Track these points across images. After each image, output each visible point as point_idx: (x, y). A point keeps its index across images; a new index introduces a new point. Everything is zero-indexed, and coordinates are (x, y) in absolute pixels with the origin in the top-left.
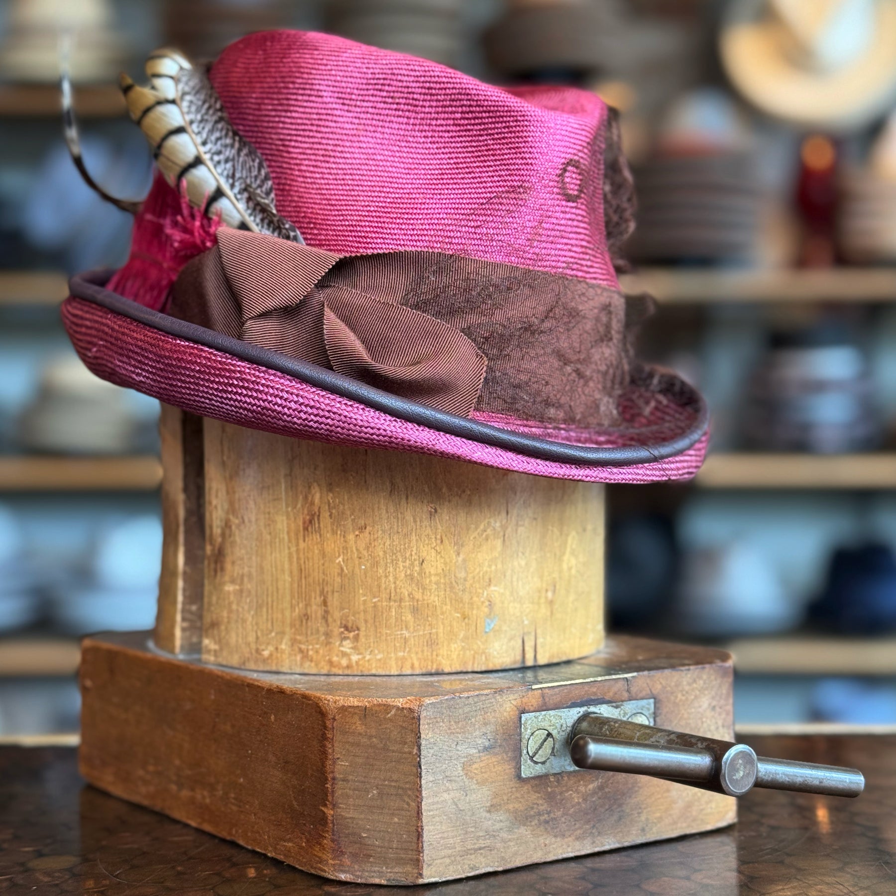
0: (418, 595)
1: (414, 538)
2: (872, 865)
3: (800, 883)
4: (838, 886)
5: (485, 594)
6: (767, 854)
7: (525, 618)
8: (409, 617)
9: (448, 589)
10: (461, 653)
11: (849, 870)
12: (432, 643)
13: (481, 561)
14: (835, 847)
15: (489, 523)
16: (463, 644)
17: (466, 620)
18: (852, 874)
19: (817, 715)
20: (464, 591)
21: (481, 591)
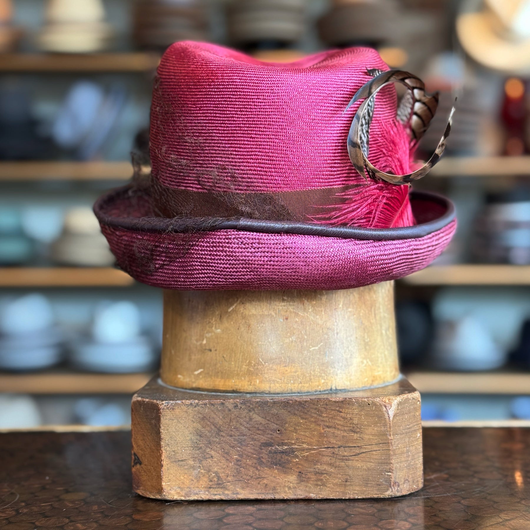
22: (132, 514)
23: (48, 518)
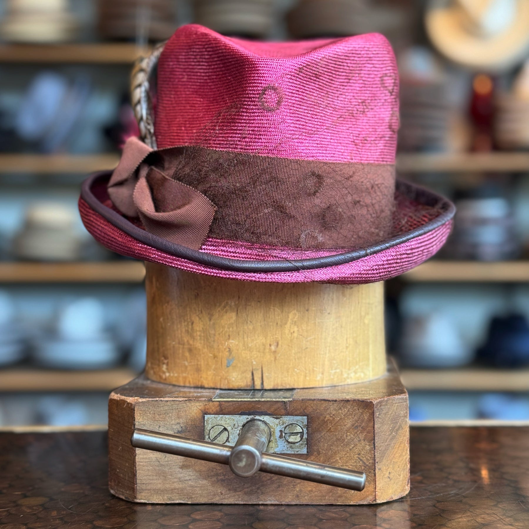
0: (191, 342)
1: (188, 309)
2: (514, 503)
3: (472, 513)
4: (494, 516)
5: (226, 344)
6: (452, 496)
7: (253, 360)
8: (187, 354)
9: (205, 340)
10: (214, 377)
11: (500, 506)
12: (198, 370)
13: (223, 325)
14: (492, 493)
15: (227, 303)
16: (214, 372)
17: (216, 359)
18: (502, 508)
19: (482, 415)
20: (214, 341)
21: (223, 342)
22: (93, 521)
23: (3, 525)
